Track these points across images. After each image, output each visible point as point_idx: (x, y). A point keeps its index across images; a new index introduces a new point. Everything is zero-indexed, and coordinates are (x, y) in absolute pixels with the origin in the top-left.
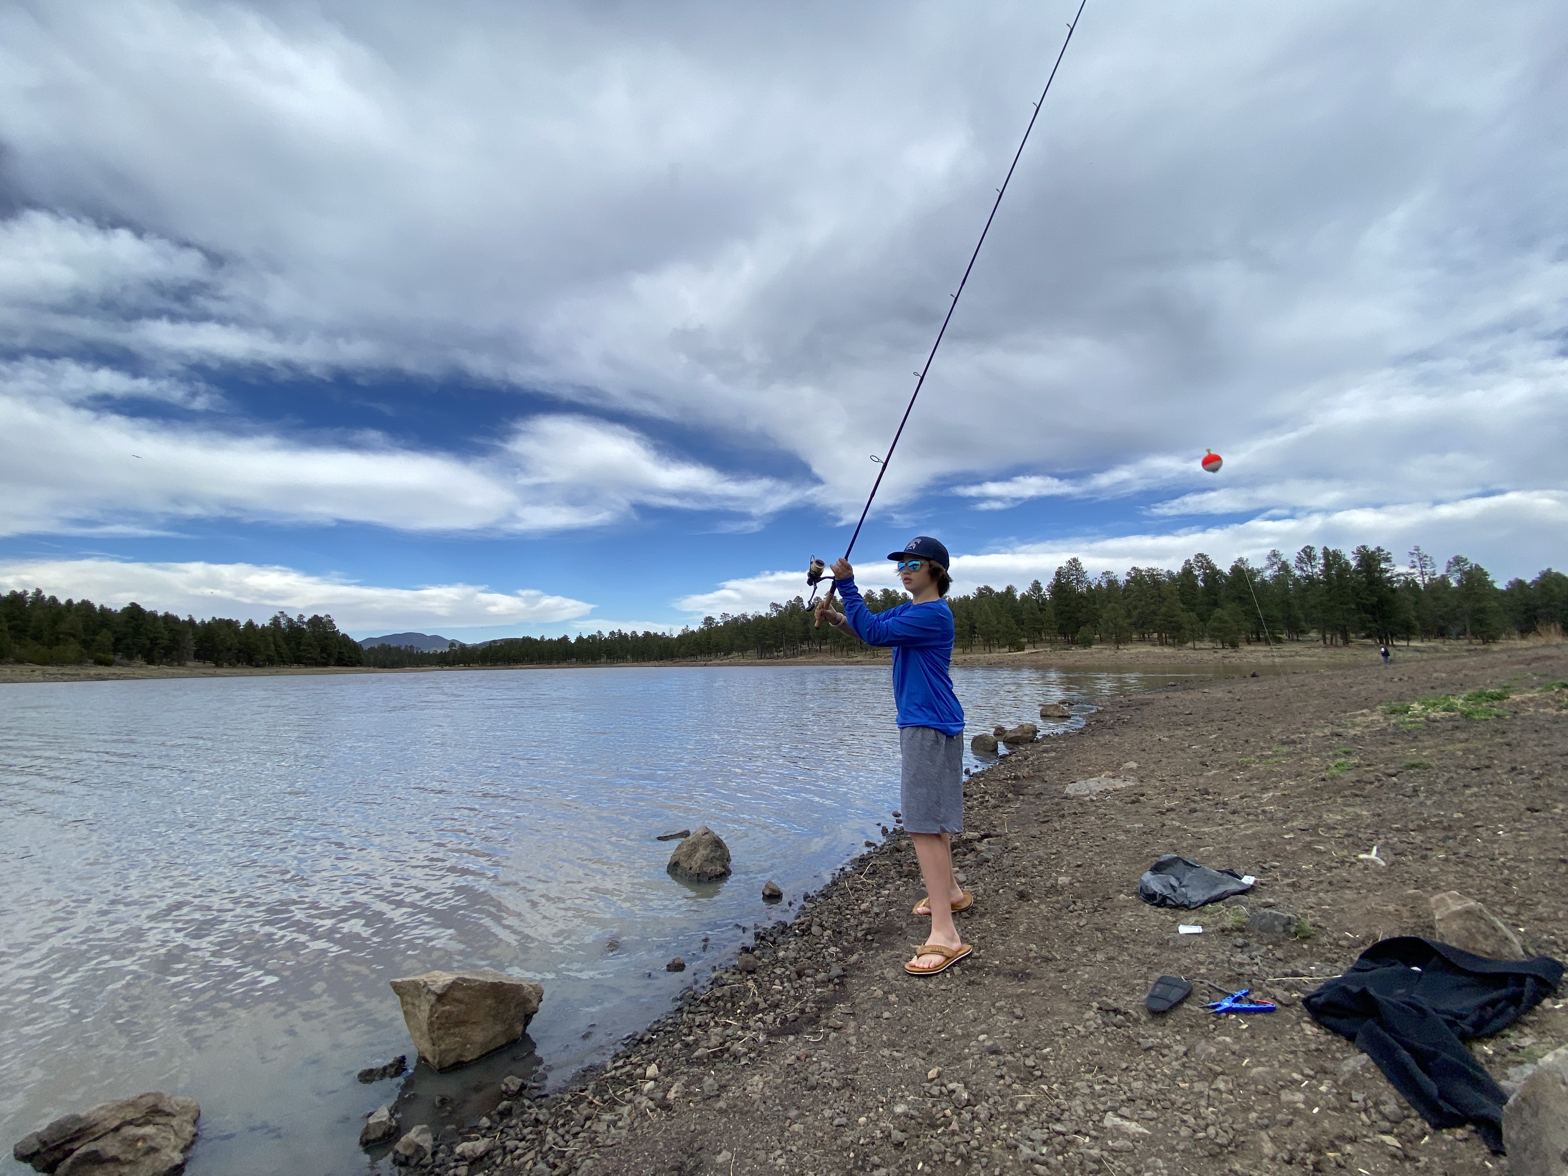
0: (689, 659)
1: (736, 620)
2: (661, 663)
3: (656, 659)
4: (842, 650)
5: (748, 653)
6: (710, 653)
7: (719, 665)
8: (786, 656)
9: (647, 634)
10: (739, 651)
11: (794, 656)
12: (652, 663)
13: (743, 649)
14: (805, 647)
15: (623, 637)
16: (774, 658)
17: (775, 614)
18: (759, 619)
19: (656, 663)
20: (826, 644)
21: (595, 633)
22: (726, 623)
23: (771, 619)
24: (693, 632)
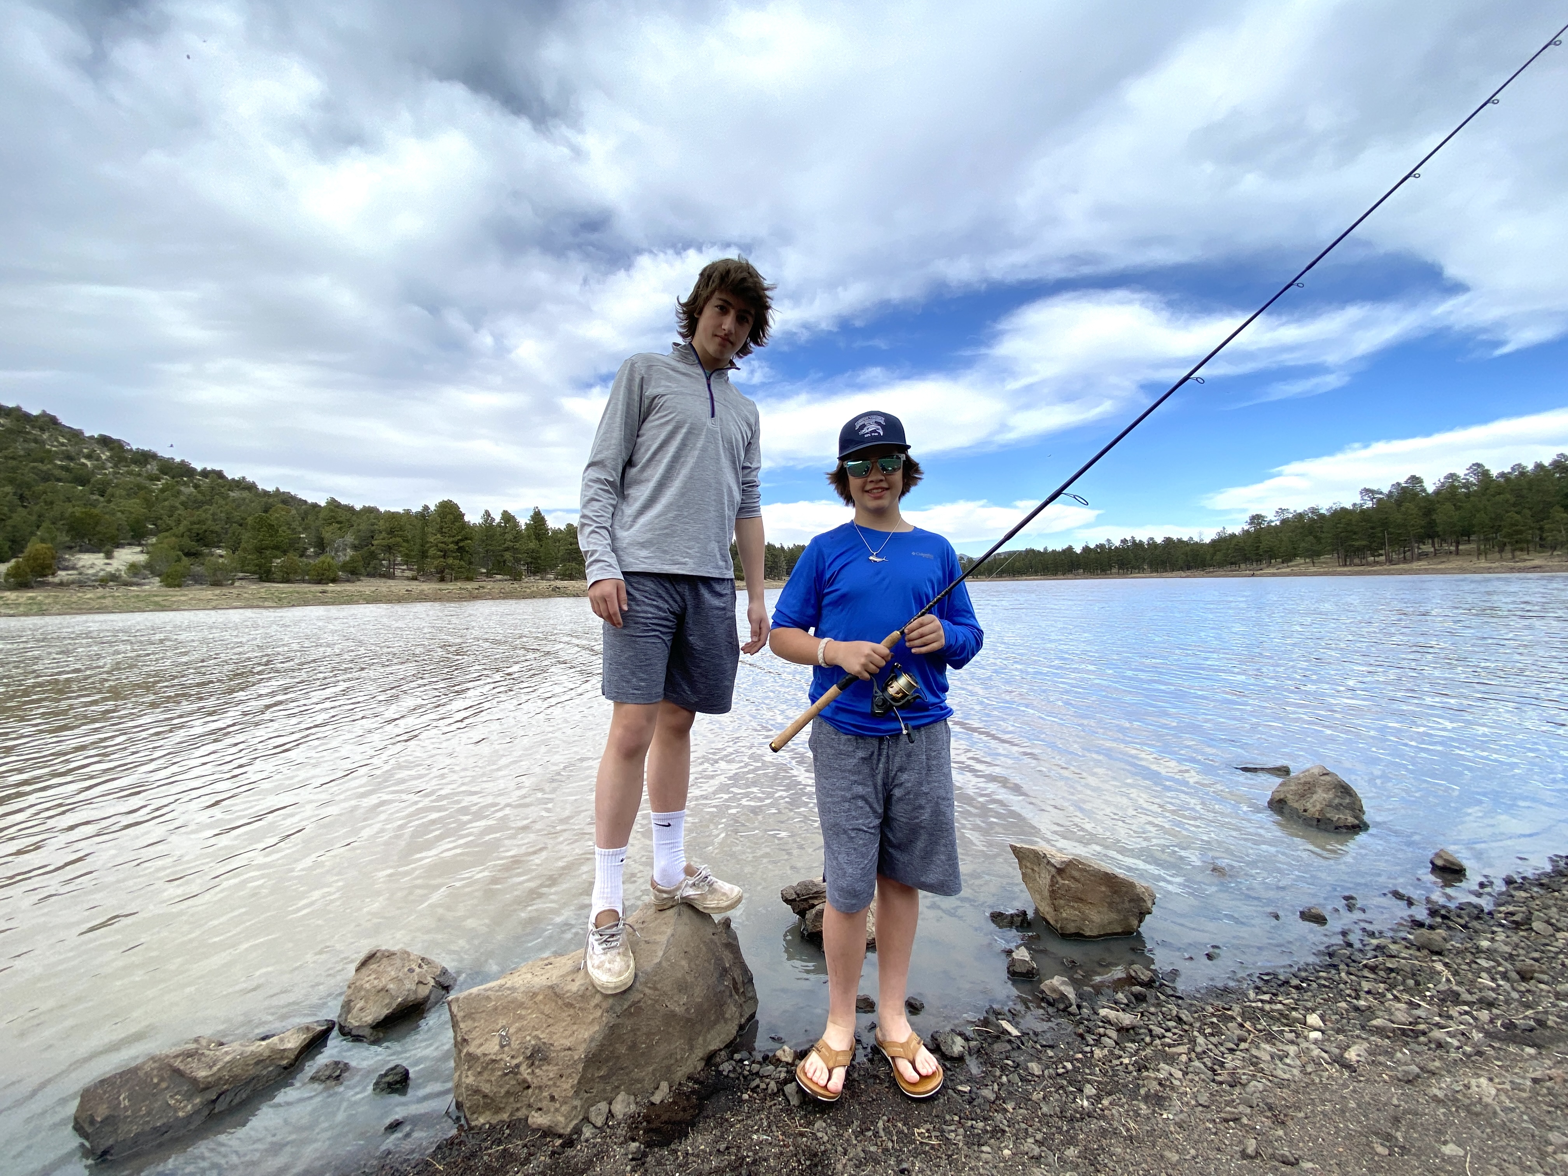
0: (1229, 568)
1: (1300, 516)
2: (1188, 573)
3: (1181, 569)
4: (1501, 551)
5: (1322, 559)
6: (1259, 561)
7: (1274, 575)
8: (1390, 561)
9: (1168, 541)
10: (1306, 557)
11: (1405, 560)
12: (1175, 573)
13: (1313, 554)
14: (1427, 548)
15: (1137, 546)
16: (1368, 564)
17: (1369, 504)
18: (1340, 515)
19: (1183, 574)
20: (1469, 542)
21: (1103, 542)
22: (1284, 522)
23: (1363, 512)
24: (1233, 536)
